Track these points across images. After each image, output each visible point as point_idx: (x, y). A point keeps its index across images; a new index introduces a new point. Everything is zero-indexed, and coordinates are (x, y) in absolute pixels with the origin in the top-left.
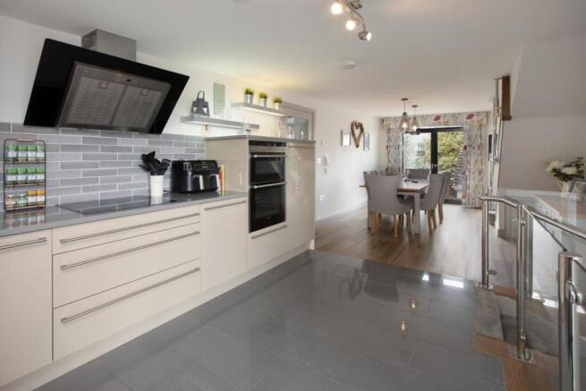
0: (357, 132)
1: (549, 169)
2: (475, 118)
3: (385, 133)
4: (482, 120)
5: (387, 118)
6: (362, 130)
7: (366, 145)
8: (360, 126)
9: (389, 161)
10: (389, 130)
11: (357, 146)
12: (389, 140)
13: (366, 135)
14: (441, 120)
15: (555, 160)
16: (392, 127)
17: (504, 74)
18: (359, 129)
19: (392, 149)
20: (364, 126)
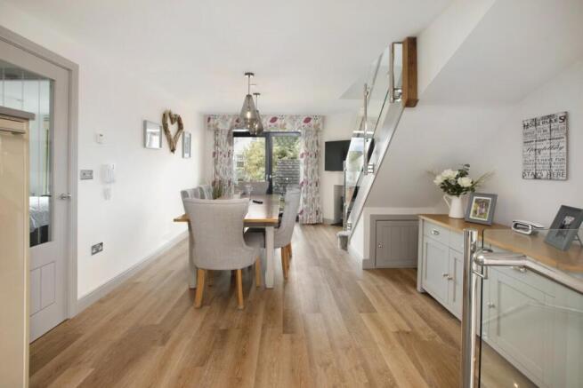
0: (173, 128)
1: (439, 180)
2: (312, 122)
3: (211, 135)
4: (319, 124)
5: (215, 117)
6: (180, 127)
7: (186, 149)
8: (178, 121)
9: (217, 173)
10: (216, 131)
11: (173, 150)
12: (217, 144)
13: (187, 135)
14: (278, 122)
15: (447, 168)
16: (220, 126)
17: (410, 33)
18: (176, 125)
19: (220, 157)
20: (184, 121)
